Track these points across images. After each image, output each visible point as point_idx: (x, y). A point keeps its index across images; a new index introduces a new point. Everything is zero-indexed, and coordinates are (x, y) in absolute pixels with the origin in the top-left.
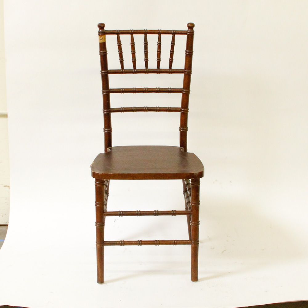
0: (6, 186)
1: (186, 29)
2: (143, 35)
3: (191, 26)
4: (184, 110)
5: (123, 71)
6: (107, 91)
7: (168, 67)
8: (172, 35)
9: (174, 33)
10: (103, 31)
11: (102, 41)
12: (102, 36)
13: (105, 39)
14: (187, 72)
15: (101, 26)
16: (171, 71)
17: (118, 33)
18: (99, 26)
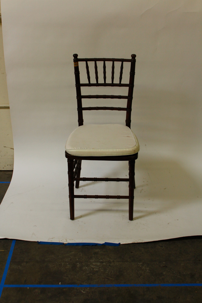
0: (11, 149)
1: (131, 58)
2: (103, 62)
3: (134, 56)
4: (129, 110)
5: (90, 85)
6: (80, 97)
7: (118, 83)
8: (121, 62)
9: (123, 61)
10: (76, 59)
11: (76, 66)
12: (76, 63)
13: (78, 64)
14: (131, 86)
15: (75, 56)
16: (120, 85)
17: (86, 60)
18: (74, 56)
